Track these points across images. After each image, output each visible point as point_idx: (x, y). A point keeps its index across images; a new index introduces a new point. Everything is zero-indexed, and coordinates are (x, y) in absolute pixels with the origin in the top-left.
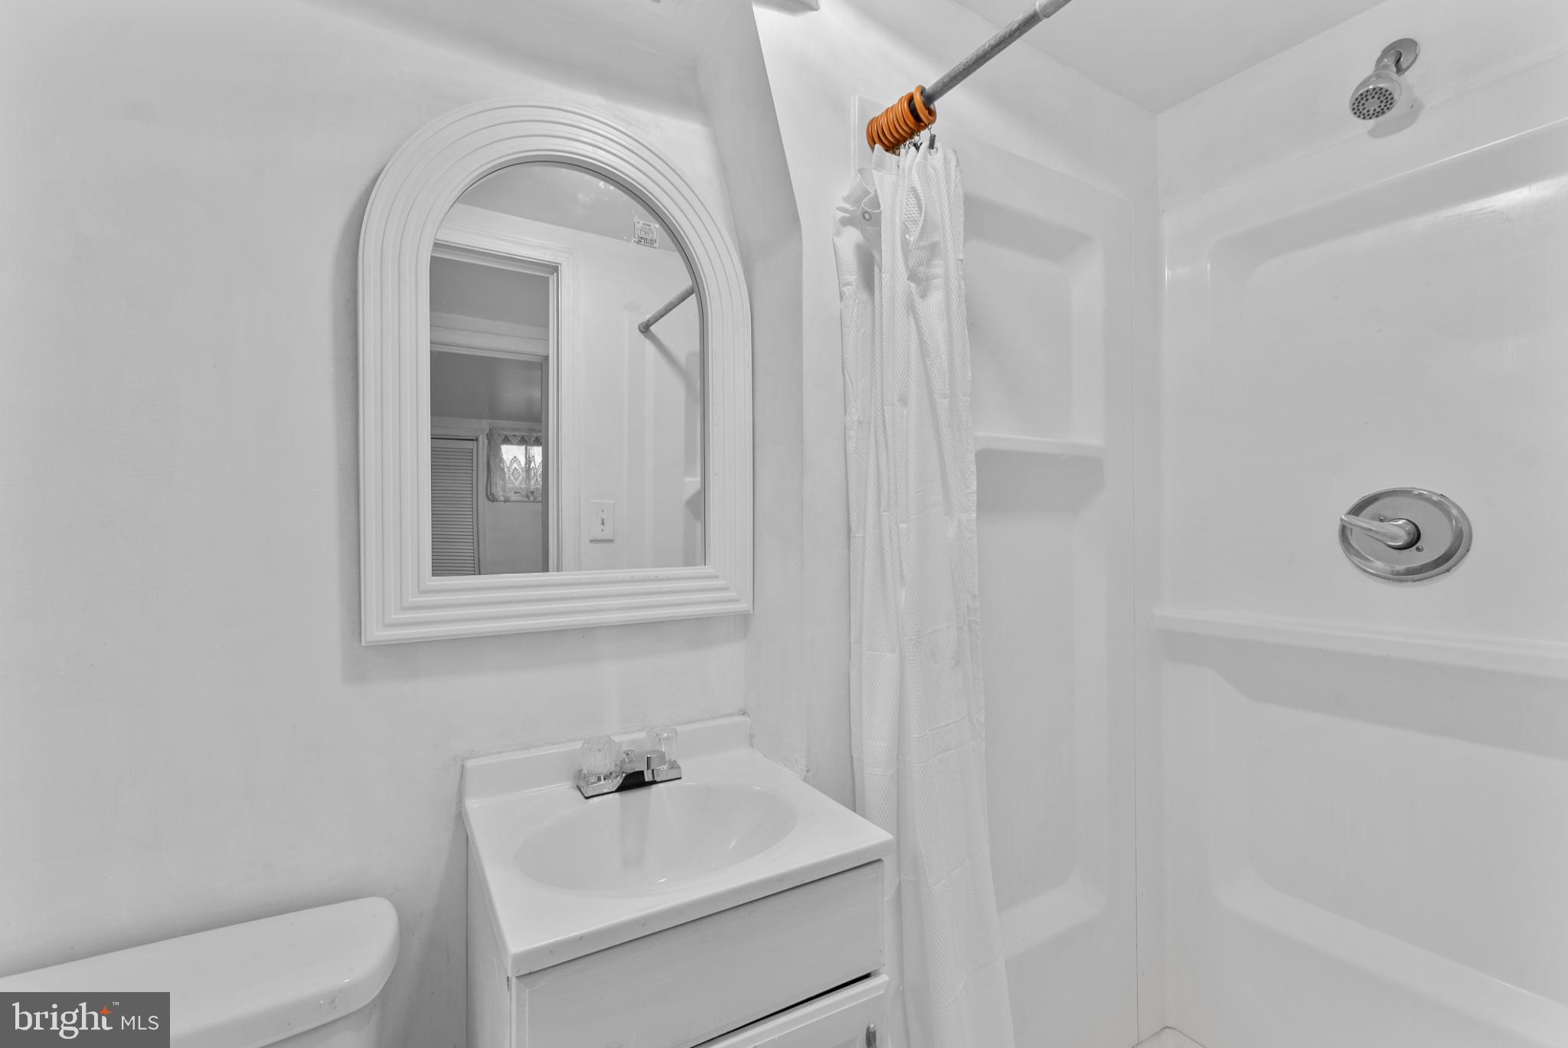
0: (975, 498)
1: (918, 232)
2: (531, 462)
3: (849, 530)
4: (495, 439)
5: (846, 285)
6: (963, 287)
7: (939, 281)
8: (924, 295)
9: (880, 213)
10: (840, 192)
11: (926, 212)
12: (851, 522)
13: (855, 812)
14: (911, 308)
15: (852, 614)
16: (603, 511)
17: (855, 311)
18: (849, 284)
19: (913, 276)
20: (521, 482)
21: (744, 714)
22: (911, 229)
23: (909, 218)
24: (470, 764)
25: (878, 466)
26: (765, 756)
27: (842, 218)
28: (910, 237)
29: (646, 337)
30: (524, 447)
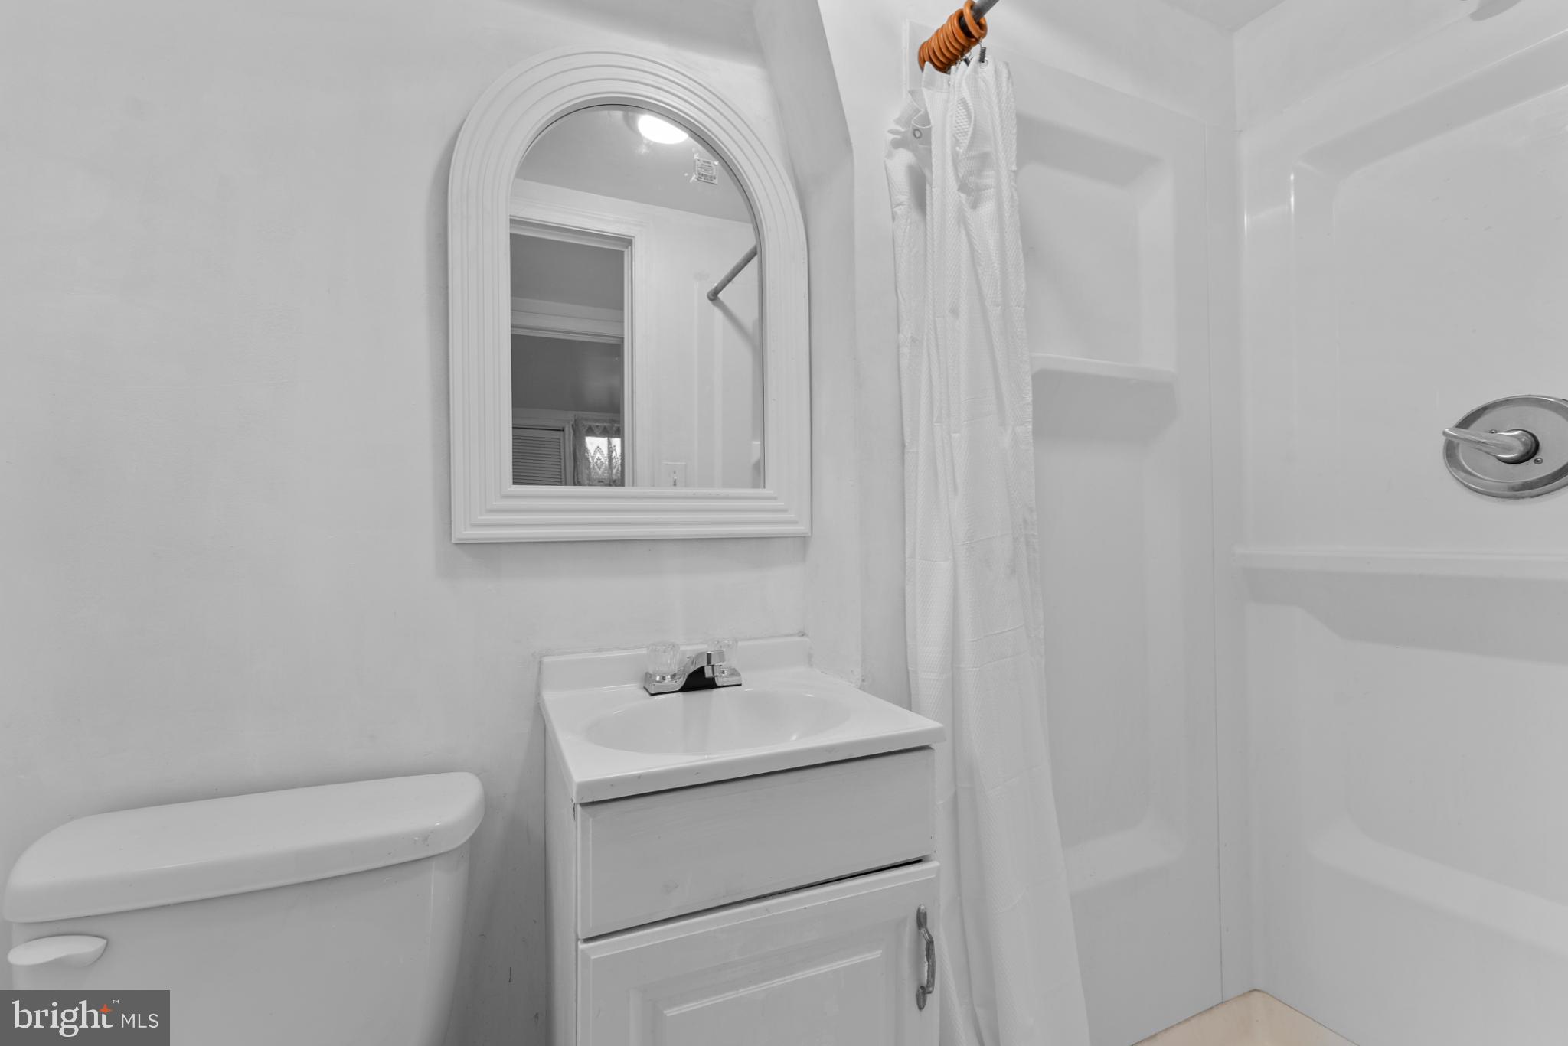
0: (1031, 409)
1: (967, 141)
2: (612, 452)
3: (903, 446)
4: (580, 431)
5: (898, 205)
6: (1016, 198)
7: (991, 192)
8: (975, 206)
9: (930, 129)
10: (891, 117)
11: (975, 121)
12: (905, 439)
13: (910, 710)
14: (962, 221)
15: (907, 529)
16: (675, 473)
17: (907, 230)
18: (901, 204)
19: (963, 187)
20: (603, 473)
21: (803, 635)
22: (961, 141)
23: (958, 130)
24: (546, 660)
25: (930, 377)
26: (822, 672)
27: (892, 140)
28: (960, 148)
29: (714, 305)
30: (606, 439)
